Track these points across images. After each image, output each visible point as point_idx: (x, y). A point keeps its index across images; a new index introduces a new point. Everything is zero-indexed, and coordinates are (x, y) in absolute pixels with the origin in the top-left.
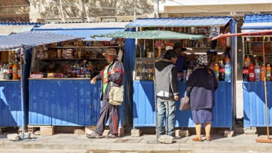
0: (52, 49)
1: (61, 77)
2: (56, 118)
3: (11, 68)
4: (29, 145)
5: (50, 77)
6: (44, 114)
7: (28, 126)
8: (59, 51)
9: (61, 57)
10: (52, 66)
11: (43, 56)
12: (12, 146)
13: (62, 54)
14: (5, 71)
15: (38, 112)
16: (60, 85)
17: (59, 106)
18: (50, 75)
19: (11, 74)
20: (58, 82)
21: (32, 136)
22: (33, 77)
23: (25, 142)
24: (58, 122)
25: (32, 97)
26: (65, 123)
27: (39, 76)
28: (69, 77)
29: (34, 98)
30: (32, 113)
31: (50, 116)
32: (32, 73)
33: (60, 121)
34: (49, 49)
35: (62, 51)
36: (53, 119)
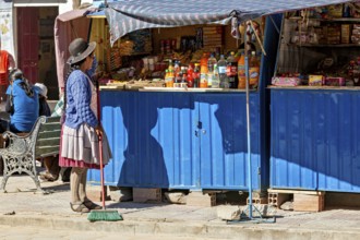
0: (332, 24)
1: (337, 85)
2: (328, 174)
3: (235, 64)
4: (259, 231)
5: (315, 84)
6: (302, 164)
7: (269, 190)
8: (345, 28)
9: (351, 42)
10: (330, 62)
11: (304, 38)
12: (223, 231)
13: (351, 34)
14: (222, 69)
15: (289, 160)
16: (336, 101)
17: (333, 148)
18: (315, 78)
19: (236, 77)
20: (333, 95)
21: (271, 211)
22: (278, 83)
23: (251, 226)
24: (333, 185)
25: (278, 128)
26: (345, 187)
27: (290, 83)
28: (356, 85)
29: (282, 129)
30: (278, 161)
31: (315, 169)
32: (279, 75)
33: (336, 181)
34: (323, 24)
35: (352, 28)
36: (322, 176)
